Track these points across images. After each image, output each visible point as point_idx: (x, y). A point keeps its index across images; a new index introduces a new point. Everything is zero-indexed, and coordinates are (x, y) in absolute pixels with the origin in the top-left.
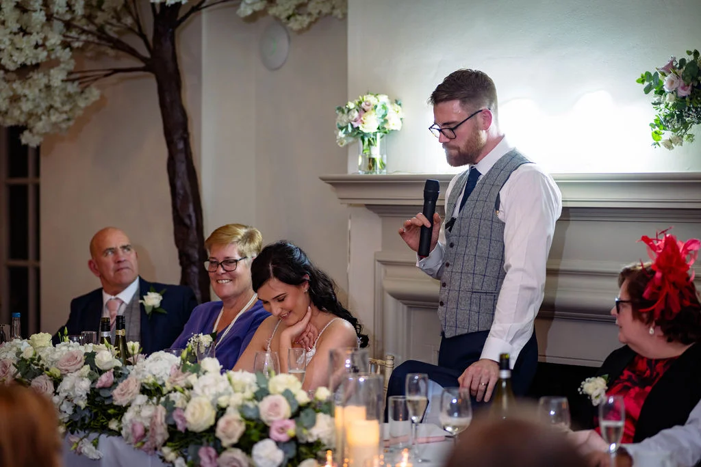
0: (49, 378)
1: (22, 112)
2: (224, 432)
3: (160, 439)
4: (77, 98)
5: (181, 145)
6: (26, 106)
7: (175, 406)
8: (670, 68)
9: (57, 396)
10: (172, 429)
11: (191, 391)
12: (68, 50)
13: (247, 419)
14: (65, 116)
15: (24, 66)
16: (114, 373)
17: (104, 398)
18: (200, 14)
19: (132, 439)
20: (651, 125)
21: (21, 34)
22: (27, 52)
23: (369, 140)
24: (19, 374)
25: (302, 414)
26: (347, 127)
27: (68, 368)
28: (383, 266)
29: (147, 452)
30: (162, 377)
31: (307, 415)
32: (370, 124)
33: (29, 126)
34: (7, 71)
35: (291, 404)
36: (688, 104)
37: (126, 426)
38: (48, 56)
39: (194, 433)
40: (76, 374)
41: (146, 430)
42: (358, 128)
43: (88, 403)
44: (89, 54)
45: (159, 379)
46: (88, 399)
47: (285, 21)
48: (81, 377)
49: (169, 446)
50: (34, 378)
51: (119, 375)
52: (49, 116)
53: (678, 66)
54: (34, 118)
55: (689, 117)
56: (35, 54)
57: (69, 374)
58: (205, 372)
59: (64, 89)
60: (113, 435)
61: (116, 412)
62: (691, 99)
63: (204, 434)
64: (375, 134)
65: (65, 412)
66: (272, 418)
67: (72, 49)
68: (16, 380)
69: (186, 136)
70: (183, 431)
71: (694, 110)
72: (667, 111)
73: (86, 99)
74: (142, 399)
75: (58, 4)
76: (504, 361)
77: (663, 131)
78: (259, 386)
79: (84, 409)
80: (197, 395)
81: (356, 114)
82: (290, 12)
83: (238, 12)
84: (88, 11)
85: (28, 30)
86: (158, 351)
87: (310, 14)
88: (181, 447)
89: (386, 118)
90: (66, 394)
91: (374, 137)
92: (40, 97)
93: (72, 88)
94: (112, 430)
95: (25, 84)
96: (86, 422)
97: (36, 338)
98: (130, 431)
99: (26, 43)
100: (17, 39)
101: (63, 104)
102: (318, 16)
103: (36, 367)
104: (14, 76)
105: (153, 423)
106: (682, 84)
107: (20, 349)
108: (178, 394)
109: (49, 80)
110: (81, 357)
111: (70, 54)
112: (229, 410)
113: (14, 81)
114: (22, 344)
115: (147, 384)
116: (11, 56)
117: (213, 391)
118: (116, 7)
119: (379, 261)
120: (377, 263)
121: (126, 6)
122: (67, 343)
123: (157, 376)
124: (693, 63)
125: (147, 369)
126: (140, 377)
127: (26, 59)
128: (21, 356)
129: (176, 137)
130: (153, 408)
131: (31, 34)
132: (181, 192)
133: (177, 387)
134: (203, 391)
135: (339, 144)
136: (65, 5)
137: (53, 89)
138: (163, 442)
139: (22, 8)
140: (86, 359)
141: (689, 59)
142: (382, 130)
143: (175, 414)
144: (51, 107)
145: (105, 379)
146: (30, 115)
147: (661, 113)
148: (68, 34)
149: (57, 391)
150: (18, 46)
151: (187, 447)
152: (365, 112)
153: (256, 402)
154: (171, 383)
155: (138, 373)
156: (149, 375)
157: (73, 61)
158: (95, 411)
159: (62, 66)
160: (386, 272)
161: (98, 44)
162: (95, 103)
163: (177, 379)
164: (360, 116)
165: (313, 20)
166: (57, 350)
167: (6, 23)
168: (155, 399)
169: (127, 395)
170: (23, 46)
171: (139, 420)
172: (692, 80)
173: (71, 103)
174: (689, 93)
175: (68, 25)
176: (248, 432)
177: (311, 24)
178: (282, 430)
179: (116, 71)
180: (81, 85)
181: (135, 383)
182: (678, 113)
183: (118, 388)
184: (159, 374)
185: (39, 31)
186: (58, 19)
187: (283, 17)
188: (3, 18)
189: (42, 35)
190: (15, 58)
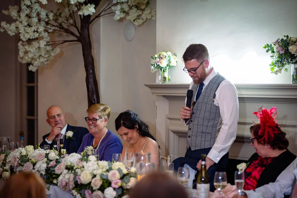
0: (31, 163)
1: (29, 58)
2: (94, 184)
3: (71, 187)
4: (51, 52)
5: (91, 71)
6: (30, 55)
7: (77, 174)
8: (277, 42)
9: (34, 170)
10: (76, 183)
11: (84, 168)
13: (103, 179)
14: (46, 59)
15: (29, 39)
16: (56, 161)
17: (52, 171)
18: (100, 18)
19: (61, 187)
20: (270, 65)
21: (28, 27)
23: (163, 70)
24: (20, 161)
25: (125, 178)
26: (154, 65)
27: (39, 159)
28: (169, 120)
29: (67, 192)
30: (74, 163)
31: (126, 178)
32: (164, 64)
33: (32, 63)
34: (23, 41)
35: (120, 174)
36: (284, 57)
37: (59, 182)
38: (39, 35)
39: (84, 185)
40: (42, 161)
41: (67, 183)
42: (159, 65)
43: (46, 173)
45: (73, 164)
46: (46, 171)
47: (133, 22)
48: (43, 163)
49: (75, 190)
50: (25, 163)
51: (58, 162)
52: (40, 59)
53: (280, 41)
54: (34, 60)
55: (284, 62)
56: (34, 35)
57: (39, 162)
58: (90, 161)
59: (46, 49)
60: (55, 185)
61: (56, 176)
62: (285, 55)
63: (87, 185)
64: (166, 67)
66: (112, 179)
67: (48, 32)
68: (19, 163)
69: (93, 67)
70: (80, 184)
71: (286, 59)
72: (276, 59)
73: (55, 52)
74: (66, 171)
75: (43, 15)
77: (275, 67)
78: (109, 166)
79: (44, 175)
80: (86, 170)
81: (158, 60)
82: (135, 18)
83: (114, 18)
84: (55, 17)
85: (31, 25)
86: (73, 153)
87: (143, 19)
88: (80, 190)
89: (170, 61)
90: (38, 169)
91: (166, 69)
92: (36, 52)
93: (49, 48)
94: (55, 183)
95: (30, 46)
97: (27, 148)
98: (60, 184)
99: (30, 30)
101: (45, 54)
102: (146, 20)
103: (26, 159)
104: (26, 43)
105: (69, 181)
106: (281, 49)
107: (21, 152)
108: (79, 170)
109: (39, 45)
110: (44, 155)
111: (48, 34)
112: (97, 175)
113: (26, 45)
114: (22, 150)
115: (68, 165)
116: (24, 35)
117: (92, 168)
118: (67, 16)
119: (167, 118)
120: (167, 119)
121: (70, 15)
122: (39, 149)
123: (72, 163)
124: (286, 40)
125: (68, 160)
126: (65, 163)
127: (30, 37)
128: (21, 154)
129: (89, 68)
130: (69, 175)
131: (32, 26)
132: (91, 90)
133: (79, 167)
134: (88, 169)
135: (152, 71)
136: (45, 15)
137: (41, 49)
138: (73, 188)
139: (29, 16)
140: (46, 156)
141: (285, 38)
142: (168, 66)
143: (77, 177)
144: (41, 56)
145: (52, 163)
146: (32, 59)
147: (274, 60)
148: (47, 27)
149: (34, 168)
150: (27, 32)
151: (81, 190)
152: (162, 58)
153: (107, 173)
154: (77, 165)
155: (65, 161)
156: (69, 162)
157: (49, 37)
158: (48, 176)
159: (45, 39)
160: (170, 122)
161: (60, 31)
162: (58, 54)
163: (79, 164)
164: (160, 60)
165: (144, 21)
166: (35, 152)
167: (22, 22)
168: (70, 172)
169: (60, 170)
170: (29, 32)
171: (64, 179)
172: (285, 47)
173: (48, 54)
174: (284, 52)
175: (47, 23)
176: (103, 184)
177: (143, 23)
178: (116, 183)
179: (66, 41)
180: (52, 47)
181: (64, 165)
182: (280, 60)
183: (57, 167)
184: (73, 162)
185: (35, 25)
186: (43, 21)
187: (132, 20)
188: (21, 20)
189: (36, 27)
190: (26, 36)
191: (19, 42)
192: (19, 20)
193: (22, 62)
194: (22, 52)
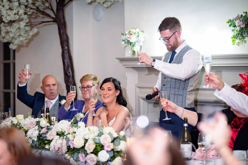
0: (23, 131)
1: (10, 37)
2: (88, 148)
4: (29, 32)
5: (66, 48)
6: (11, 35)
7: (69, 139)
8: (238, 18)
10: (68, 147)
11: (76, 134)
12: (26, 15)
13: (96, 143)
14: (25, 38)
15: (11, 21)
17: (43, 137)
18: (72, 2)
19: (54, 152)
20: (232, 37)
21: (10, 10)
22: (12, 16)
23: (133, 45)
25: (115, 141)
26: (125, 40)
27: (30, 127)
28: (138, 89)
31: (117, 141)
32: (133, 39)
33: (12, 42)
34: (4, 23)
35: (111, 137)
37: (52, 147)
38: (19, 18)
39: (77, 149)
40: (33, 129)
41: (59, 148)
42: (129, 40)
43: (38, 139)
44: (33, 16)
45: (63, 130)
46: (38, 138)
47: (102, 4)
48: (35, 130)
49: (68, 154)
51: (48, 129)
52: (19, 38)
53: (240, 17)
54: (14, 39)
55: (245, 34)
56: (15, 17)
57: (30, 129)
58: (80, 127)
59: (25, 29)
60: (47, 151)
61: (48, 142)
62: (245, 28)
63: (80, 149)
64: (135, 42)
65: (29, 143)
66: (104, 143)
67: (28, 15)
69: (68, 44)
70: (73, 148)
71: (246, 32)
72: (237, 33)
73: (33, 32)
74: (57, 137)
76: (186, 120)
77: (236, 40)
78: (99, 131)
79: (36, 141)
81: (128, 36)
82: (104, 1)
84: (33, 1)
85: (12, 9)
86: (62, 120)
87: (111, 1)
88: (72, 154)
90: (29, 136)
91: (135, 44)
92: (16, 32)
93: (28, 28)
94: (46, 149)
95: (11, 27)
96: (37, 146)
97: (18, 117)
98: (53, 149)
100: (9, 11)
101: (24, 34)
103: (19, 127)
104: (7, 25)
105: (62, 146)
106: (242, 23)
107: (12, 121)
108: (70, 135)
110: (35, 123)
111: (27, 17)
112: (89, 140)
113: (7, 26)
114: (13, 119)
115: (59, 132)
116: (6, 18)
117: (83, 133)
119: (137, 87)
120: (136, 87)
122: (29, 118)
124: (245, 16)
125: (59, 126)
126: (56, 129)
127: (12, 19)
128: (13, 123)
129: (65, 45)
130: (61, 140)
131: (13, 10)
132: (67, 64)
133: (70, 132)
134: (80, 134)
135: (122, 46)
137: (21, 29)
138: (65, 152)
139: (10, 1)
141: (244, 15)
143: (70, 142)
144: (20, 35)
145: (44, 130)
146: (13, 38)
147: (235, 33)
148: (26, 10)
149: (26, 135)
150: (9, 14)
151: (74, 154)
152: (132, 35)
153: (99, 137)
154: (68, 131)
155: (55, 128)
156: (60, 129)
157: (28, 19)
158: (40, 142)
159: (24, 21)
160: (140, 91)
161: (37, 13)
162: (36, 33)
163: (70, 130)
164: (130, 36)
165: (112, 3)
166: (26, 120)
167: (5, 6)
168: (62, 137)
169: (52, 136)
170: (11, 14)
171: (56, 145)
172: (245, 22)
173: (27, 34)
174: (245, 26)
175: (26, 6)
176: (96, 148)
177: (111, 5)
178: (109, 147)
179: (43, 22)
180: (31, 27)
181: (55, 132)
182: (241, 33)
183: (49, 133)
184: (63, 128)
185: (16, 9)
186: (23, 5)
187: (102, 2)
188: (3, 5)
189: (17, 10)
190: (7, 18)
191: (1, 23)
192: (1, 4)
193: (3, 40)
194: (4, 33)
